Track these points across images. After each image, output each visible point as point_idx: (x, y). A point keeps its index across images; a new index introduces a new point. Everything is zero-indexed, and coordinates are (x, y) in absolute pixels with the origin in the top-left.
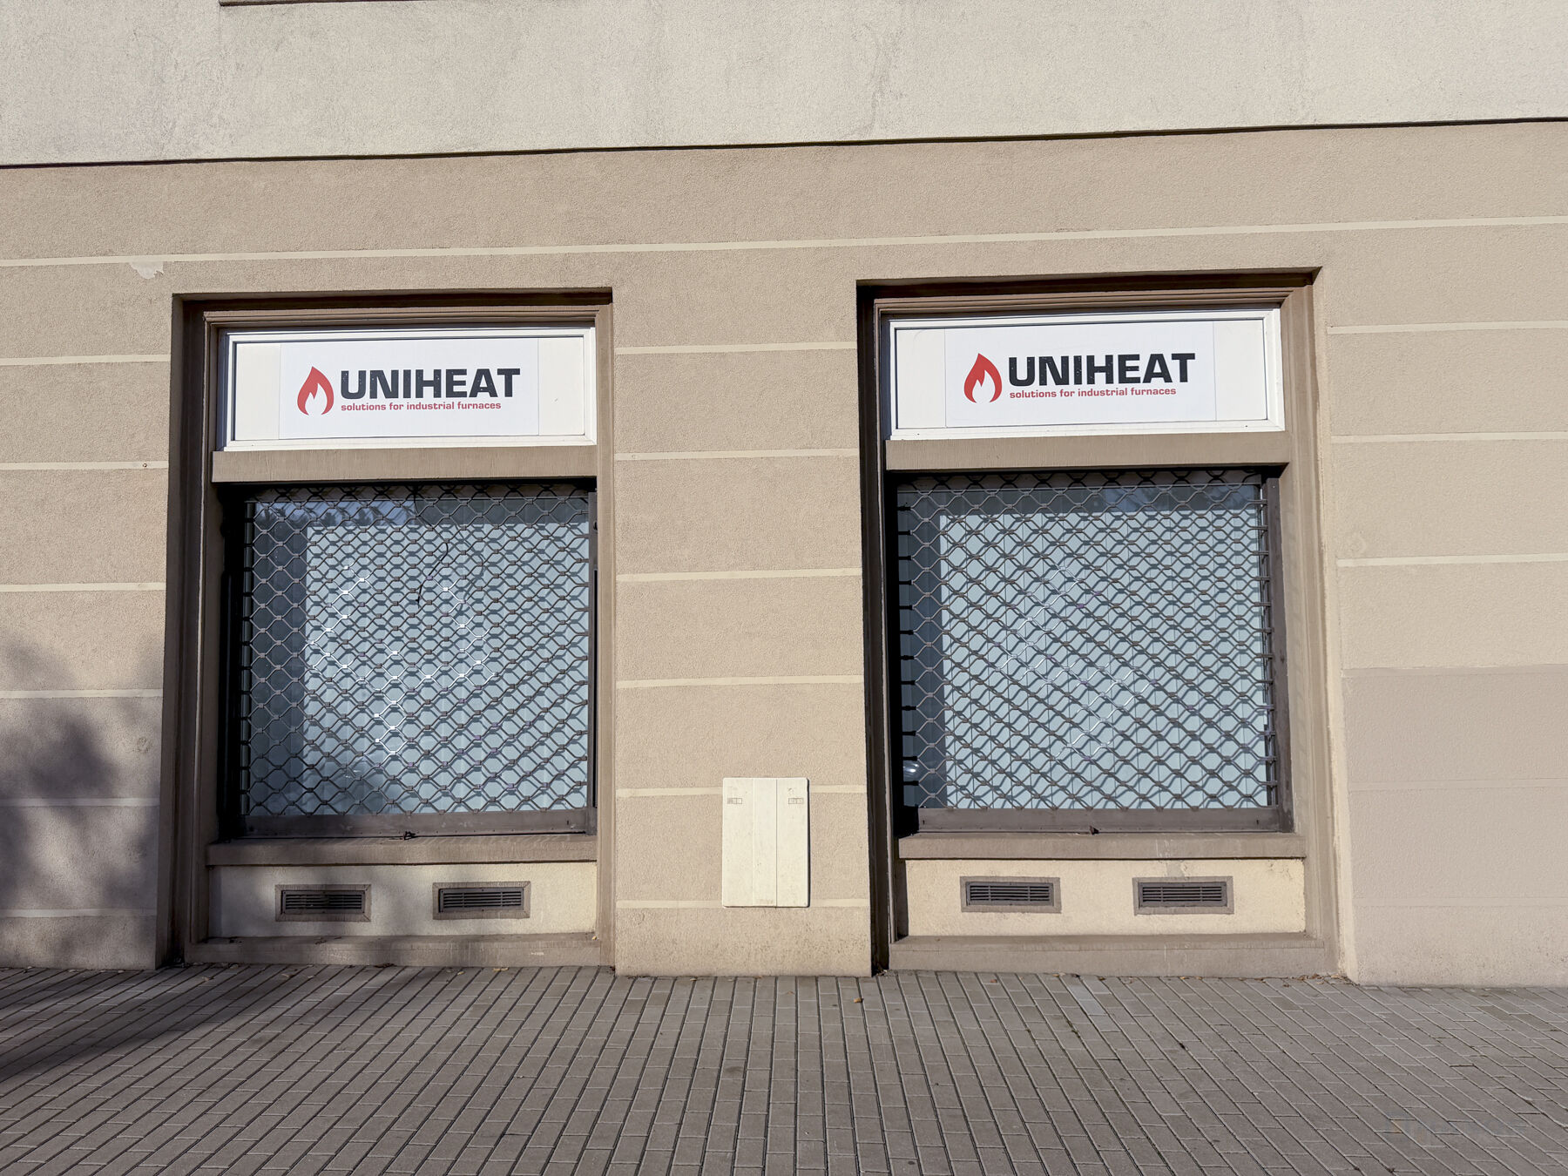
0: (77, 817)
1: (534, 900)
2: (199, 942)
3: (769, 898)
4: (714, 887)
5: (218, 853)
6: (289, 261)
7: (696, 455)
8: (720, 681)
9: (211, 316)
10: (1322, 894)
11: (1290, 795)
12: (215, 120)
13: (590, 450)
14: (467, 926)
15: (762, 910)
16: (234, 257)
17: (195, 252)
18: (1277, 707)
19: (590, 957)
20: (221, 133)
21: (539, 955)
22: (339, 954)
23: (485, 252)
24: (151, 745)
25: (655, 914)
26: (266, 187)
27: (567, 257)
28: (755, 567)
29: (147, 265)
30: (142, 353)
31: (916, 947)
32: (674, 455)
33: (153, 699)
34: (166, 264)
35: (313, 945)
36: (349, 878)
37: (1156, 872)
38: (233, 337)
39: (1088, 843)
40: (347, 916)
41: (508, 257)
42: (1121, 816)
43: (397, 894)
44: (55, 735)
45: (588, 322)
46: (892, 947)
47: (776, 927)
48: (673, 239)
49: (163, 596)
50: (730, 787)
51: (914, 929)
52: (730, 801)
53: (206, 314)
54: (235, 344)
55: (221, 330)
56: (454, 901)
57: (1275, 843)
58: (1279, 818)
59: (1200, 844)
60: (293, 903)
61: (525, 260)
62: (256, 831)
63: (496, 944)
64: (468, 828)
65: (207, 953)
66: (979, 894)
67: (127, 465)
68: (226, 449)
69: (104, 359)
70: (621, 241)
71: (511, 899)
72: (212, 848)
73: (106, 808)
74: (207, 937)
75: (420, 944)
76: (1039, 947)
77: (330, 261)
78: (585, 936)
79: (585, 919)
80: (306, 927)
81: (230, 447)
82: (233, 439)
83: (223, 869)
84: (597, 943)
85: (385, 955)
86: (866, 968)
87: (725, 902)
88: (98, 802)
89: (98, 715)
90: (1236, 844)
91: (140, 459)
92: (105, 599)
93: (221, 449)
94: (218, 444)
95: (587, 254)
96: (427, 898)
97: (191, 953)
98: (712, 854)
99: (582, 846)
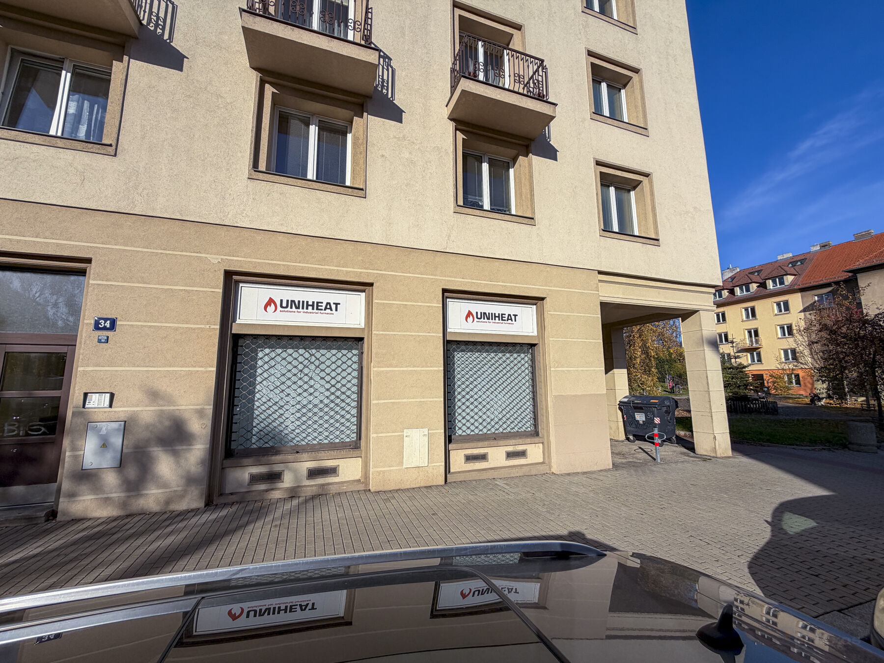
0: (175, 454)
1: (340, 470)
2: (219, 496)
3: (418, 464)
4: (401, 463)
5: (227, 462)
6: (269, 263)
7: (398, 333)
8: (404, 401)
9: (235, 277)
10: (547, 452)
11: (538, 427)
12: (244, 215)
13: (363, 329)
14: (320, 481)
15: (415, 469)
16: (249, 260)
17: (233, 256)
18: (535, 406)
19: (361, 487)
20: (246, 219)
21: (344, 488)
22: (276, 495)
23: (336, 268)
24: (206, 426)
25: (384, 472)
26: (261, 239)
27: (361, 273)
28: (414, 366)
29: (215, 259)
30: (211, 288)
31: (453, 475)
32: (391, 333)
33: (209, 409)
34: (222, 259)
35: (265, 493)
36: (277, 468)
37: (510, 449)
38: (241, 285)
39: (495, 442)
40: (277, 481)
41: (343, 270)
42: (501, 434)
43: (295, 472)
44: (167, 423)
45: (364, 291)
46: (448, 475)
47: (419, 473)
48: (392, 271)
49: (215, 373)
50: (406, 432)
51: (452, 471)
52: (406, 436)
53: (234, 277)
54: (241, 287)
55: (237, 282)
56: (313, 473)
57: (536, 440)
58: (536, 434)
59: (520, 441)
60: (255, 479)
61: (347, 272)
62: (239, 454)
63: (330, 486)
64: (317, 449)
65: (222, 500)
66: (469, 458)
67: (203, 326)
68: (237, 322)
69: (195, 289)
70: (377, 270)
71: (332, 471)
72: (224, 461)
73: (186, 449)
74: (221, 495)
75: (304, 488)
76: (485, 472)
77: (283, 265)
78: (359, 481)
79: (357, 475)
80: (262, 487)
81: (238, 321)
82: (239, 319)
83: (227, 469)
84: (363, 483)
85: (293, 493)
86: (443, 483)
87: (404, 466)
88: (184, 447)
89: (186, 415)
90: (528, 440)
91: (208, 325)
92: (191, 373)
93: (235, 322)
94: (234, 320)
95: (367, 272)
96: (305, 473)
97: (216, 500)
98: (401, 453)
99: (357, 452)
